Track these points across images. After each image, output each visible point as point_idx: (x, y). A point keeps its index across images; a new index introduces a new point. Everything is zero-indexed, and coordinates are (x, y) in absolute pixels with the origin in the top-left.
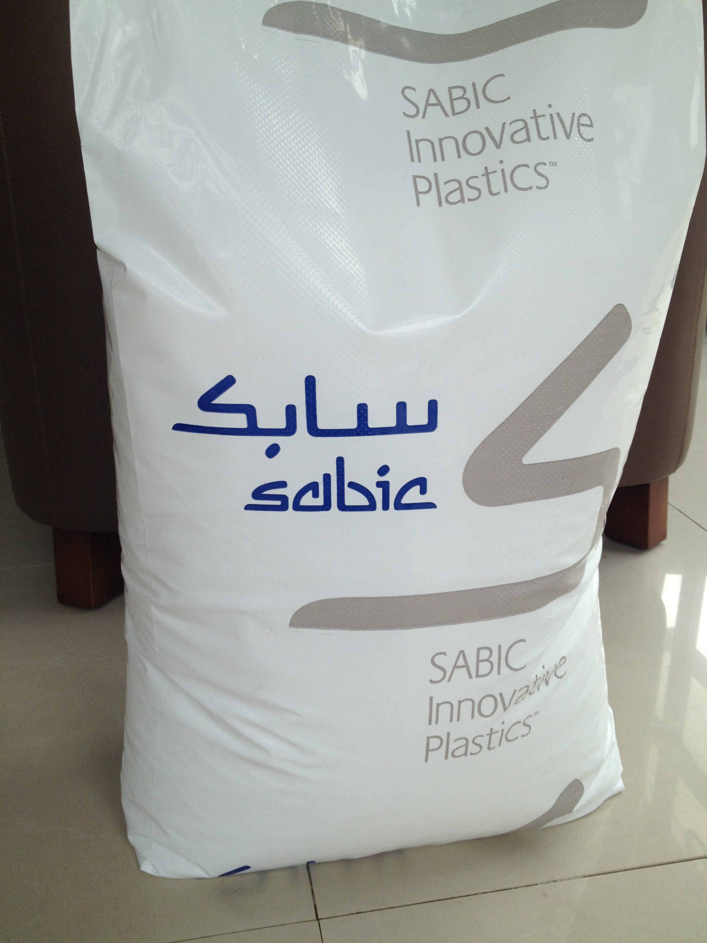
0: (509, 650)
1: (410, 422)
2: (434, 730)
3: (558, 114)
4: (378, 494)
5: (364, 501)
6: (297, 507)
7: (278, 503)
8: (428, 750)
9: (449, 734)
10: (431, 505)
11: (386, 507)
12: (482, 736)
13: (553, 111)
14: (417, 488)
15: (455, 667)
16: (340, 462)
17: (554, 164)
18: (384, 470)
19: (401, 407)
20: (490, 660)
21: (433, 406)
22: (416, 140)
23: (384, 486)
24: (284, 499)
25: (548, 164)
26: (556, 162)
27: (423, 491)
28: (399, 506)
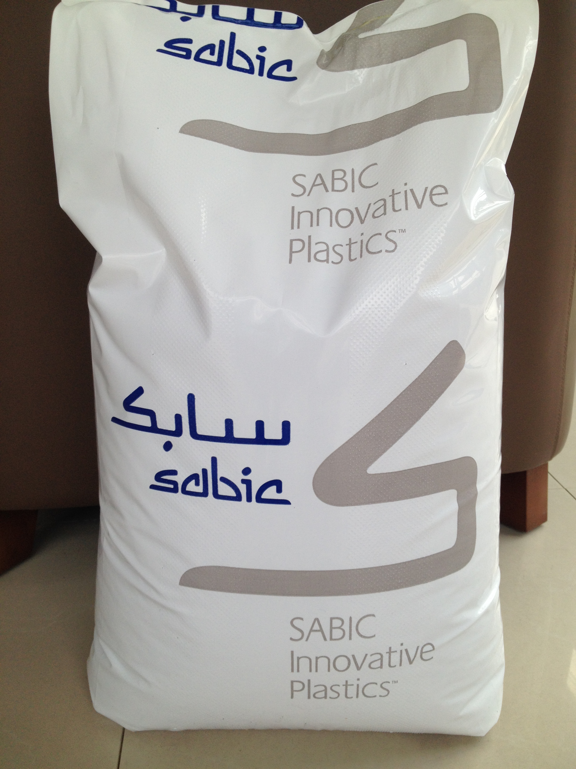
0: (359, 622)
1: (267, 436)
2: (295, 676)
3: (412, 190)
4: (243, 488)
5: (232, 493)
6: (185, 492)
7: (172, 486)
8: (292, 691)
9: (309, 681)
10: (286, 502)
11: (249, 499)
12: (339, 686)
13: (408, 188)
14: (274, 488)
15: (311, 630)
16: (214, 460)
17: (404, 231)
18: (247, 471)
19: (260, 425)
20: (342, 627)
21: (286, 426)
22: (299, 212)
23: (248, 483)
24: (175, 483)
25: (397, 231)
26: (405, 229)
27: (279, 490)
28: (259, 500)
